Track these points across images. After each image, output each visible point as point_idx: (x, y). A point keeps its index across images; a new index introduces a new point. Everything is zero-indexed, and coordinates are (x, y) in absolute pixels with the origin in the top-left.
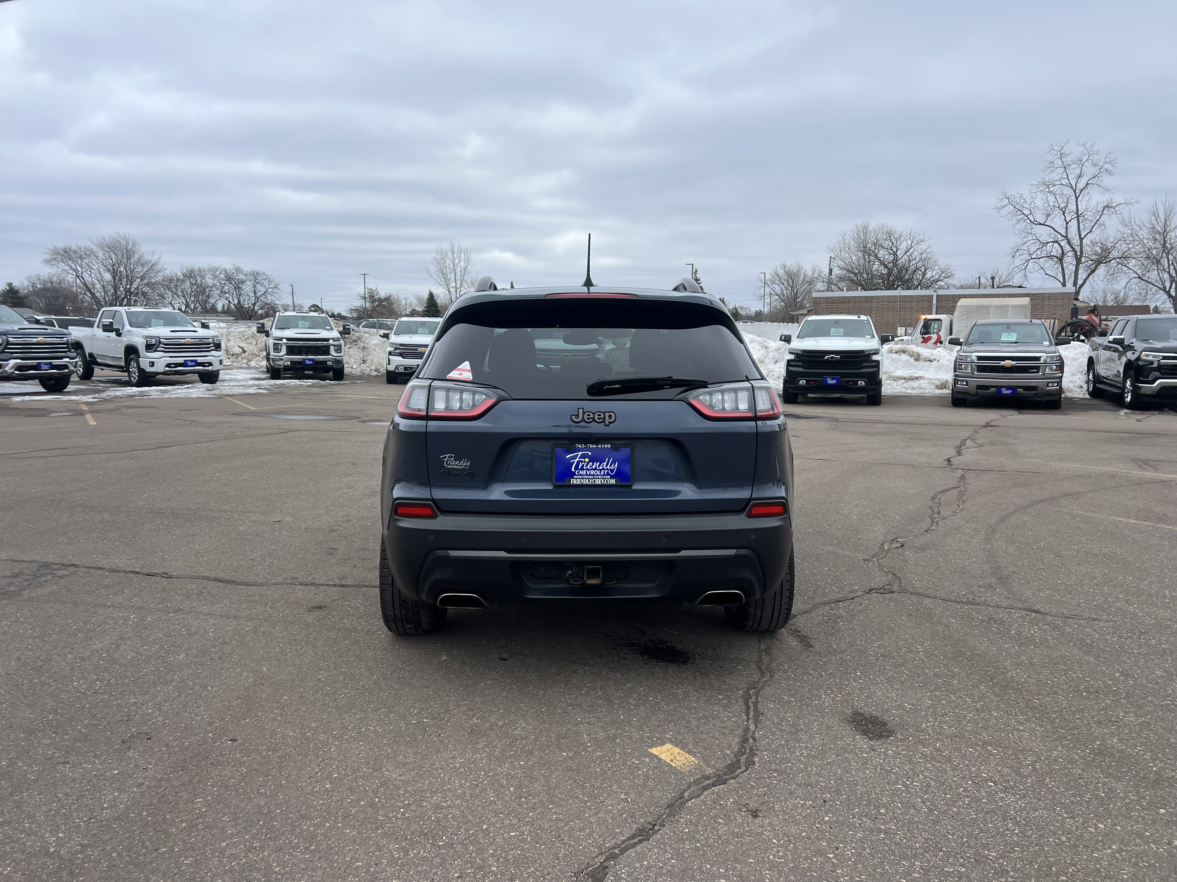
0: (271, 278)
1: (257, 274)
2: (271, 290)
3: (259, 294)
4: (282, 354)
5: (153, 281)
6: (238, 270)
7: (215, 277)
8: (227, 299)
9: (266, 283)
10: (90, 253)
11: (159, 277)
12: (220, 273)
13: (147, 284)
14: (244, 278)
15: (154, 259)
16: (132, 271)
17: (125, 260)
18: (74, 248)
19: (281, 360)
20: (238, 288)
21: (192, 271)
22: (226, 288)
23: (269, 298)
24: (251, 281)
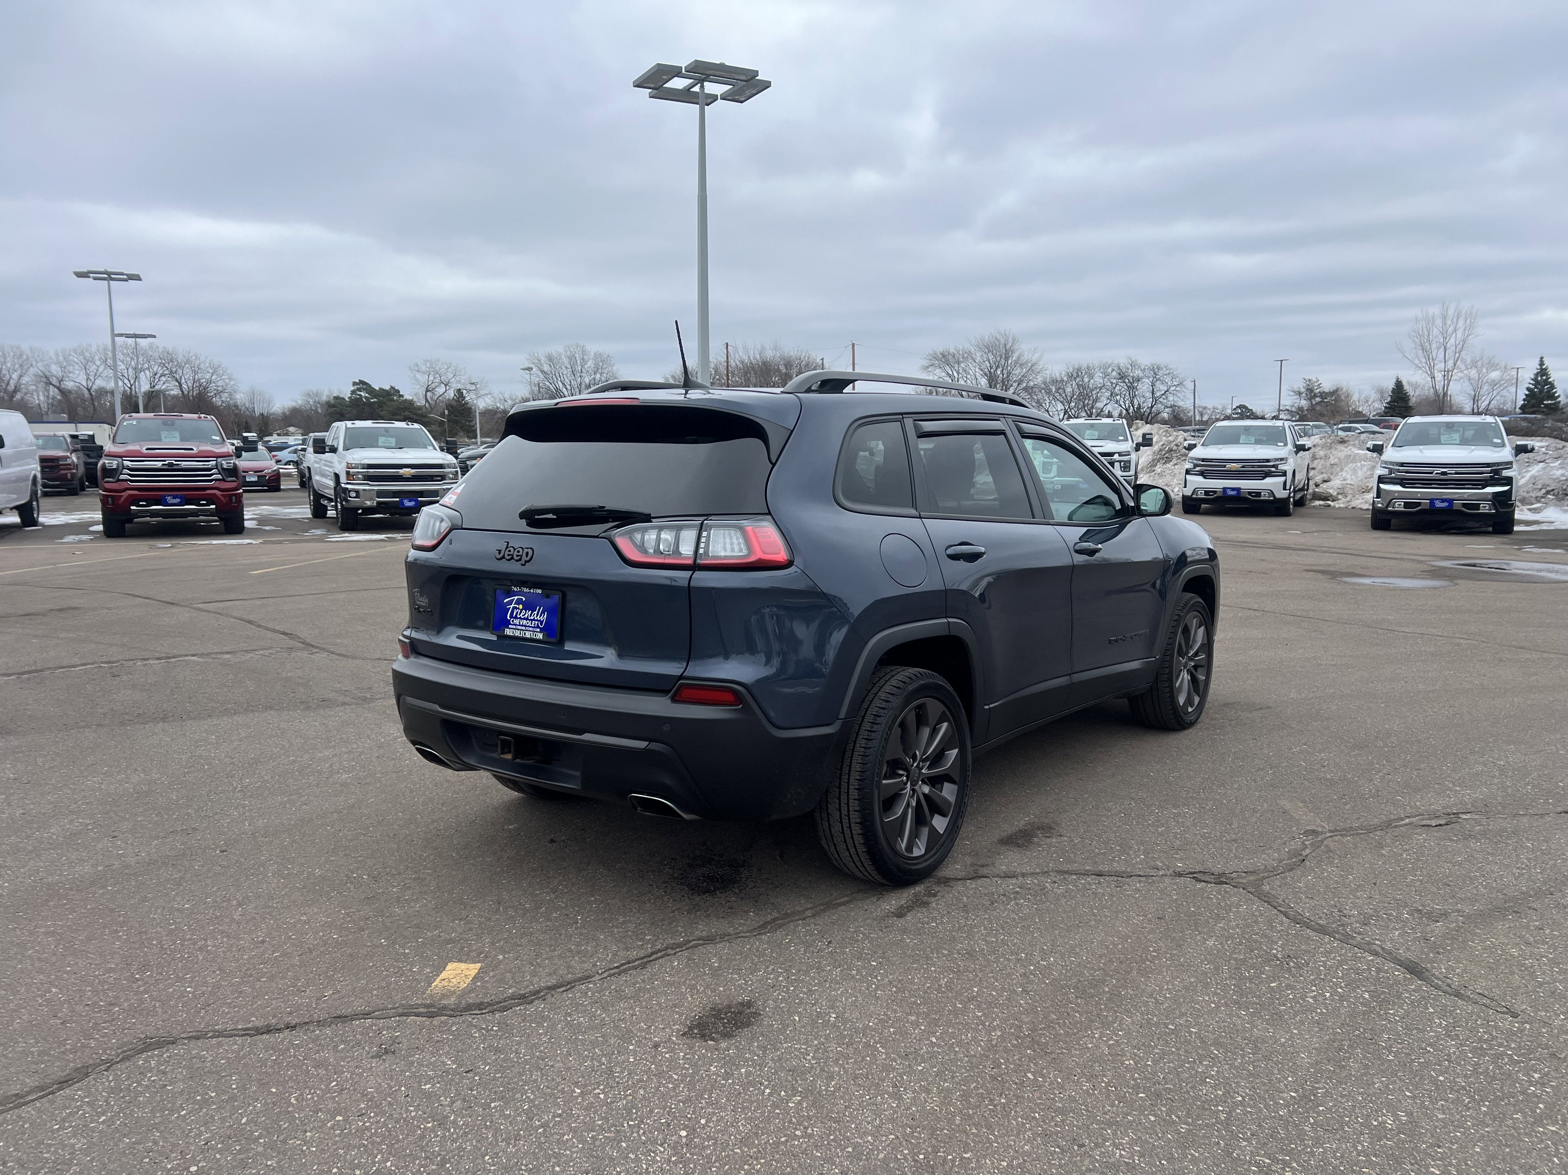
0: (1175, 373)
1: (1158, 368)
2: (1173, 388)
3: (1158, 394)
5: (1031, 384)
6: (1133, 365)
7: (1106, 375)
8: (1117, 402)
9: (1168, 379)
10: (968, 356)
11: (1039, 380)
12: (1113, 370)
13: (1025, 389)
14: (1141, 374)
15: (1035, 358)
16: (1009, 373)
17: (1003, 361)
18: (952, 351)
20: (1131, 388)
21: (1079, 370)
22: (1118, 388)
23: (1171, 398)
24: (1149, 377)
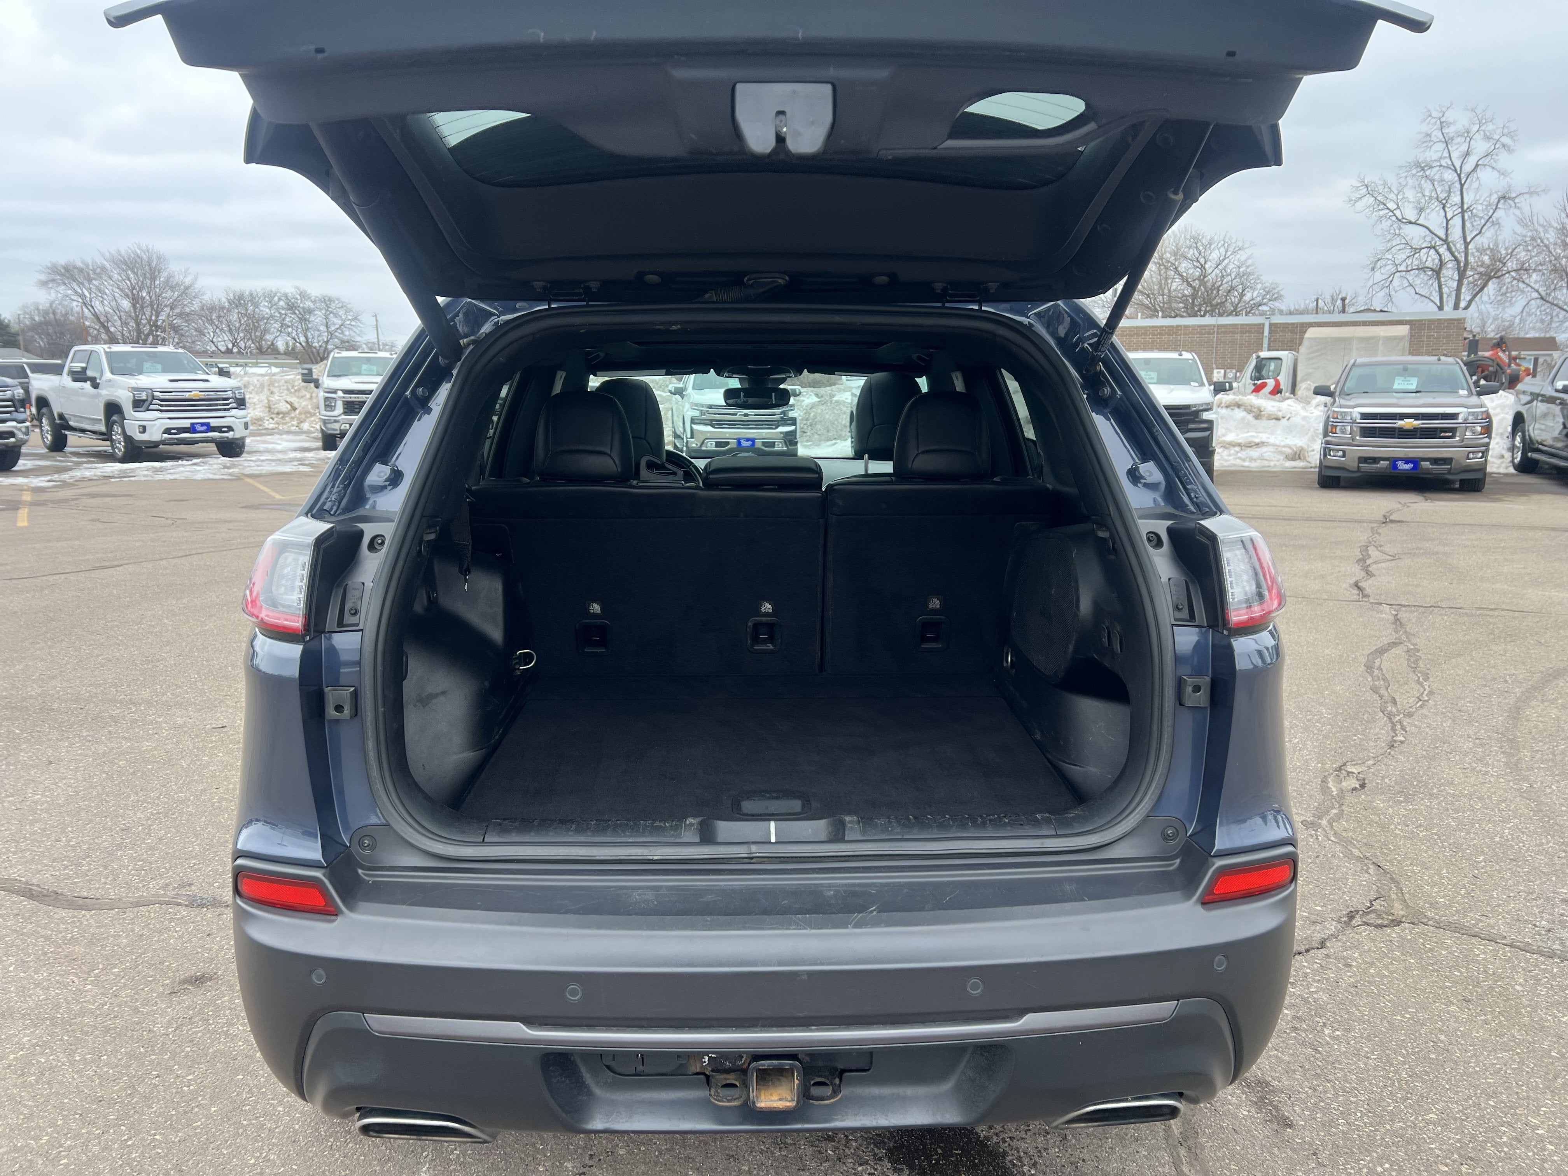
0: (349, 306)
1: (330, 300)
2: (348, 322)
3: (333, 328)
4: (336, 413)
5: (188, 310)
6: (303, 295)
7: (272, 305)
8: (289, 334)
9: (341, 312)
10: (101, 272)
11: (196, 305)
12: (279, 299)
13: (180, 315)
14: (312, 306)
15: (188, 281)
16: (158, 296)
17: (148, 282)
18: (79, 264)
19: (336, 421)
20: (303, 319)
21: (241, 297)
22: (288, 319)
23: (347, 333)
24: (321, 310)
